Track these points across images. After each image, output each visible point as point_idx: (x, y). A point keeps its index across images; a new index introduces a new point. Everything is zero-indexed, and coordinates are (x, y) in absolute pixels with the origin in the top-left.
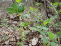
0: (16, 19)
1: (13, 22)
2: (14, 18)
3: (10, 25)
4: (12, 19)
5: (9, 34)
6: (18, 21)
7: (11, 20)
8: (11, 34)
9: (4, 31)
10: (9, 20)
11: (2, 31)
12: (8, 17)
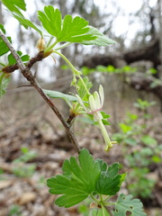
0: (62, 144)
1: (53, 153)
2: (55, 137)
3: (40, 164)
4: (49, 143)
5: (33, 202)
6: (68, 149)
7: (44, 147)
8: (43, 203)
9: (17, 188)
10: (40, 144)
11: (11, 186)
12: (36, 133)
